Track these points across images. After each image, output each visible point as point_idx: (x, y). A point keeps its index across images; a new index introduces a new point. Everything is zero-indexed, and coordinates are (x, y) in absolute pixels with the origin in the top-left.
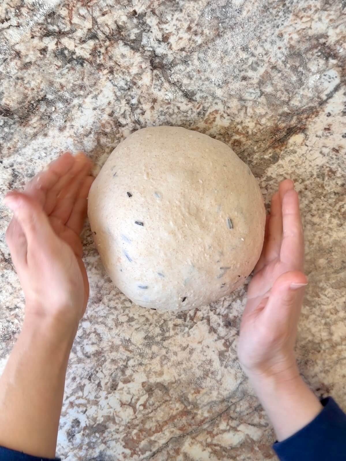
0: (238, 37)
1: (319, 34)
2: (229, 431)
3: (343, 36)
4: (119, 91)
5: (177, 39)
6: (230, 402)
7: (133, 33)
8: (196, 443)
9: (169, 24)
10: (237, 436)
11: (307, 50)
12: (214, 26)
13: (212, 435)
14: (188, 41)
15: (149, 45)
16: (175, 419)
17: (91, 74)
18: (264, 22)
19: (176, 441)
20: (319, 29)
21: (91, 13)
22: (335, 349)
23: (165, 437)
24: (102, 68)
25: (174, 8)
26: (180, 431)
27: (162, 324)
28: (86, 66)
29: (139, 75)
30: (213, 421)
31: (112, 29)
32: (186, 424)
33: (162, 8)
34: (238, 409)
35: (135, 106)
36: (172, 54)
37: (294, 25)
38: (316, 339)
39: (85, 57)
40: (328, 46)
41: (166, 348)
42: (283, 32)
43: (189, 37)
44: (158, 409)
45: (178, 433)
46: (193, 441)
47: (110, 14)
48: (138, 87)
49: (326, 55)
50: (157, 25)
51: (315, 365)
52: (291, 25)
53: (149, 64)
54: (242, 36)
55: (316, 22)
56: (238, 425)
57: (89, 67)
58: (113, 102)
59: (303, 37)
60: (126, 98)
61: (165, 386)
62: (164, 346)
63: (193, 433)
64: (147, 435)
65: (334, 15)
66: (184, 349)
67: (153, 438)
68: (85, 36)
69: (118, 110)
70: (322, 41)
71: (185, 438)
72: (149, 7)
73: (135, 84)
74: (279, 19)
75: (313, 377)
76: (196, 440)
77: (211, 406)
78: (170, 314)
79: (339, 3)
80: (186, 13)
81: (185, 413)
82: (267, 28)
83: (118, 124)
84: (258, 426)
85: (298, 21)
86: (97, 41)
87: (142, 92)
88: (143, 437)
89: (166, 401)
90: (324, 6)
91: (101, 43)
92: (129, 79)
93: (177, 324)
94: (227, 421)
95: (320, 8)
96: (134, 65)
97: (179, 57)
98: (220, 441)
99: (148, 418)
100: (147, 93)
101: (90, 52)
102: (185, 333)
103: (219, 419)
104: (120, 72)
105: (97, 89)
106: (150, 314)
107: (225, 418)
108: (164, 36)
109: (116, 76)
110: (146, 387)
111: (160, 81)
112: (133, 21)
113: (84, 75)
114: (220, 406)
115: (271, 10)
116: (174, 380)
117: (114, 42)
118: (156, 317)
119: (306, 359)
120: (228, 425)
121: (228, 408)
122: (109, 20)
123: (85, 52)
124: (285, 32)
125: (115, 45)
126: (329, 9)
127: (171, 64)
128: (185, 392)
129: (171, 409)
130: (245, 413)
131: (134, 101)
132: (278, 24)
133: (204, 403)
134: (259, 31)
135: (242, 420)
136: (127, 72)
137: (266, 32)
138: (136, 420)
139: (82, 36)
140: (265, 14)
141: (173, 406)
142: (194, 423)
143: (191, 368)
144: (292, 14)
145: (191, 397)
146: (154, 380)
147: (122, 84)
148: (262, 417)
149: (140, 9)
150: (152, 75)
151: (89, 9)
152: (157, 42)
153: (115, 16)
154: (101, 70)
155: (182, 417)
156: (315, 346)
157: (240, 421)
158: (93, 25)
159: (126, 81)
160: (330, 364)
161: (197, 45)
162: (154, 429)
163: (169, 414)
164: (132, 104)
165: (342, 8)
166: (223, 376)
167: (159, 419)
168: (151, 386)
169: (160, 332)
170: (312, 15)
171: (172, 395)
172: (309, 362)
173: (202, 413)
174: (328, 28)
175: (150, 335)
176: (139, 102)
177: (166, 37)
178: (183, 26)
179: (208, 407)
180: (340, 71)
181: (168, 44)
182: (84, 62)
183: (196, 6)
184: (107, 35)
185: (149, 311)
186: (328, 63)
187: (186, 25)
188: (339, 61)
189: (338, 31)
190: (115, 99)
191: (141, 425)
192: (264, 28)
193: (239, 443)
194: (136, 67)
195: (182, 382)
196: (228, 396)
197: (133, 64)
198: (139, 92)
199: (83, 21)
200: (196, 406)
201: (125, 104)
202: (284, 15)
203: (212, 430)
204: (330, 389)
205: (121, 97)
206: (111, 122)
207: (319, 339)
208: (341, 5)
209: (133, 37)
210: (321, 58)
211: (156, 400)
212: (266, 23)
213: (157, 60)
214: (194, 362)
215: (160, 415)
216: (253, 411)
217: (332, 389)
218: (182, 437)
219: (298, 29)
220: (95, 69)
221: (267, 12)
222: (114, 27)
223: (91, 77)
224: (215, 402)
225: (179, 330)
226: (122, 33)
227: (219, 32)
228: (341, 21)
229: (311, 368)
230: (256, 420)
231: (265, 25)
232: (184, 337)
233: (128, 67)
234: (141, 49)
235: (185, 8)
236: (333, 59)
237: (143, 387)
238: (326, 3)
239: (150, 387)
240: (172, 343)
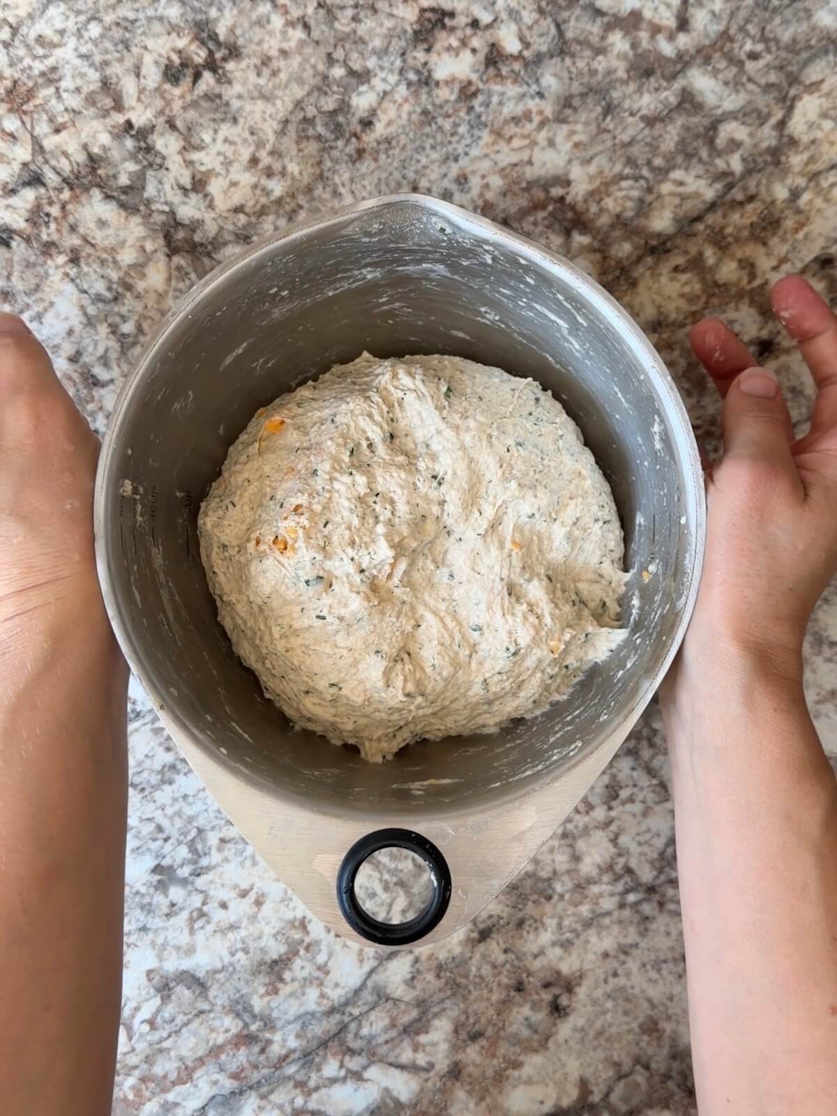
0: (366, 183)
1: (549, 176)
2: (344, 1079)
3: (604, 180)
4: (93, 303)
5: (225, 187)
6: (347, 1014)
7: (126, 172)
8: (269, 1107)
9: (207, 150)
10: (361, 1092)
11: (524, 213)
12: (311, 156)
13: (306, 1090)
14: (250, 191)
15: (162, 200)
16: (222, 1053)
17: (29, 265)
18: (423, 149)
19: (223, 1104)
20: (549, 165)
21: (29, 126)
22: (586, 892)
23: (198, 1094)
24: (54, 251)
25: (218, 116)
26: (232, 1081)
27: (193, 840)
28: (18, 246)
29: (139, 268)
30: (308, 1057)
31: (78, 164)
32: (246, 1064)
33: (192, 114)
34: (365, 1031)
35: (130, 340)
36: (214, 219)
37: (493, 156)
38: (542, 869)
39: (15, 226)
40: (570, 204)
41: (202, 892)
42: (468, 171)
43: (254, 180)
44: (184, 1030)
45: (228, 1084)
46: (263, 1103)
47: (72, 129)
48: (135, 294)
49: (566, 224)
50: (180, 153)
51: (541, 930)
52: (486, 156)
53: (161, 242)
54: (376, 180)
55: (543, 149)
56: (365, 1068)
57: (24, 251)
58: (78, 328)
59: (514, 182)
60: (109, 321)
61: (198, 979)
62: (199, 888)
63: (263, 1085)
64: (158, 1090)
65: (584, 132)
66: (244, 894)
67: (171, 1097)
68: (15, 179)
69: (91, 349)
70: (556, 192)
71: (246, 1096)
72: (162, 112)
73: (129, 287)
74: (458, 142)
75: (536, 956)
76: (270, 1102)
77: (304, 1023)
78: (212, 814)
79: (595, 105)
80: (247, 126)
81: (246, 1039)
82: (432, 162)
83: (90, 381)
84: (411, 1068)
85: (502, 145)
86: (42, 190)
87: (146, 307)
88: (147, 1094)
89: (202, 1012)
90: (560, 112)
91: (52, 193)
92: (115, 276)
93: (227, 839)
94: (340, 1057)
95: (550, 116)
96: (129, 243)
97: (231, 227)
98: (324, 1105)
99: (161, 1051)
100: (158, 310)
101: (27, 215)
102: (245, 859)
103: (321, 1053)
104: (94, 261)
105: (42, 300)
106: (166, 816)
107: (334, 1050)
108: (196, 179)
109: (86, 269)
110: (155, 981)
111: (187, 282)
112: (124, 145)
113: (12, 267)
114: (325, 1023)
115: (440, 121)
116: (219, 966)
117: (82, 193)
118: (178, 823)
119: (520, 915)
120: (342, 1066)
121: (343, 1028)
122: (70, 142)
123: (15, 216)
124: (473, 172)
125: (84, 199)
126: (571, 119)
127: (210, 243)
128: (244, 992)
129: (212, 1030)
130: (381, 1040)
131: (128, 328)
132: (456, 154)
133: (287, 1017)
134: (413, 168)
135: (374, 1054)
136: (110, 259)
137: (428, 171)
138: (132, 1055)
139: (8, 180)
140: (427, 130)
141: (216, 1023)
142: (265, 1063)
143: (260, 937)
144: (487, 131)
145: (258, 1004)
146: (172, 965)
147: (99, 287)
148: (421, 1048)
149: (140, 117)
150: (170, 268)
151: (24, 118)
152: (179, 192)
153: (83, 134)
154: (51, 256)
155: (239, 1049)
156: (540, 885)
157: (369, 1059)
158: (33, 155)
159: (110, 281)
160: (574, 926)
161: (272, 198)
162: (173, 1076)
163: (208, 1041)
164: (123, 335)
165: (601, 118)
166: (330, 955)
167: (185, 1053)
168: (167, 978)
169: (189, 856)
170: (534, 133)
171: (215, 997)
172: (528, 923)
173: (284, 1040)
174: (570, 161)
175: (166, 862)
176: (140, 330)
177: (200, 180)
178: (240, 155)
179: (296, 1027)
180: (598, 262)
181: (206, 196)
182: (12, 238)
183: (268, 112)
184: (65, 175)
185: (163, 809)
186: (571, 243)
187: (246, 154)
188: (594, 238)
189: (592, 169)
190: (85, 321)
191: (145, 1066)
192: (424, 161)
193: (367, 1108)
194: (132, 250)
195: (238, 968)
196: (343, 1000)
197: (124, 241)
198: (139, 307)
199: (11, 145)
200: (269, 1023)
201: (108, 334)
202: (469, 131)
203: (305, 1078)
204: (573, 983)
205: (97, 317)
206: (75, 376)
207: (549, 869)
208: (599, 109)
209: (124, 180)
210: (554, 231)
211: (177, 1009)
212: (428, 151)
213: (181, 235)
214: (267, 924)
215: (189, 1045)
216: (399, 1035)
217: (579, 985)
218: (237, 1094)
219: (502, 164)
220: (38, 253)
221: (430, 125)
222: (81, 157)
223: (28, 273)
224: (313, 1014)
225: (233, 851)
226: (100, 172)
227: (322, 172)
228: (600, 148)
229: (532, 936)
230: (406, 1055)
231: (427, 156)
232: (243, 867)
233: (113, 249)
234: (142, 208)
235: (244, 114)
236: (581, 234)
237: (150, 980)
238: (564, 107)
239: (164, 980)
240: (217, 880)
